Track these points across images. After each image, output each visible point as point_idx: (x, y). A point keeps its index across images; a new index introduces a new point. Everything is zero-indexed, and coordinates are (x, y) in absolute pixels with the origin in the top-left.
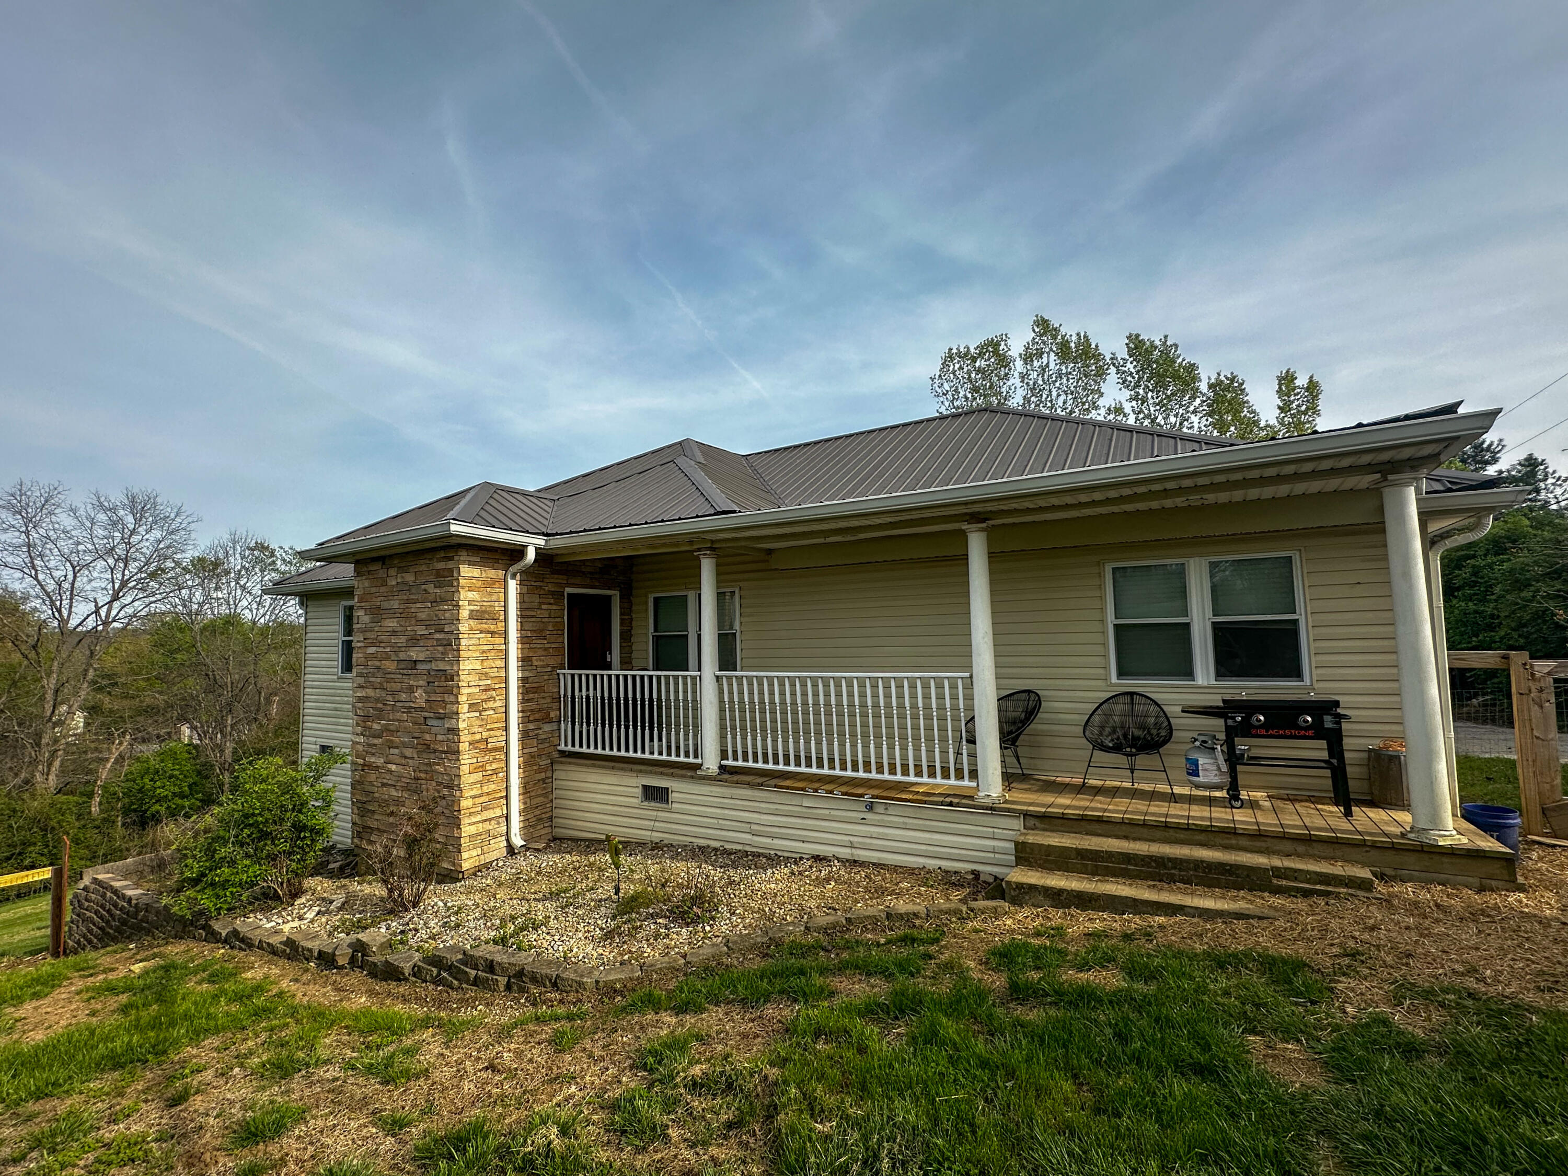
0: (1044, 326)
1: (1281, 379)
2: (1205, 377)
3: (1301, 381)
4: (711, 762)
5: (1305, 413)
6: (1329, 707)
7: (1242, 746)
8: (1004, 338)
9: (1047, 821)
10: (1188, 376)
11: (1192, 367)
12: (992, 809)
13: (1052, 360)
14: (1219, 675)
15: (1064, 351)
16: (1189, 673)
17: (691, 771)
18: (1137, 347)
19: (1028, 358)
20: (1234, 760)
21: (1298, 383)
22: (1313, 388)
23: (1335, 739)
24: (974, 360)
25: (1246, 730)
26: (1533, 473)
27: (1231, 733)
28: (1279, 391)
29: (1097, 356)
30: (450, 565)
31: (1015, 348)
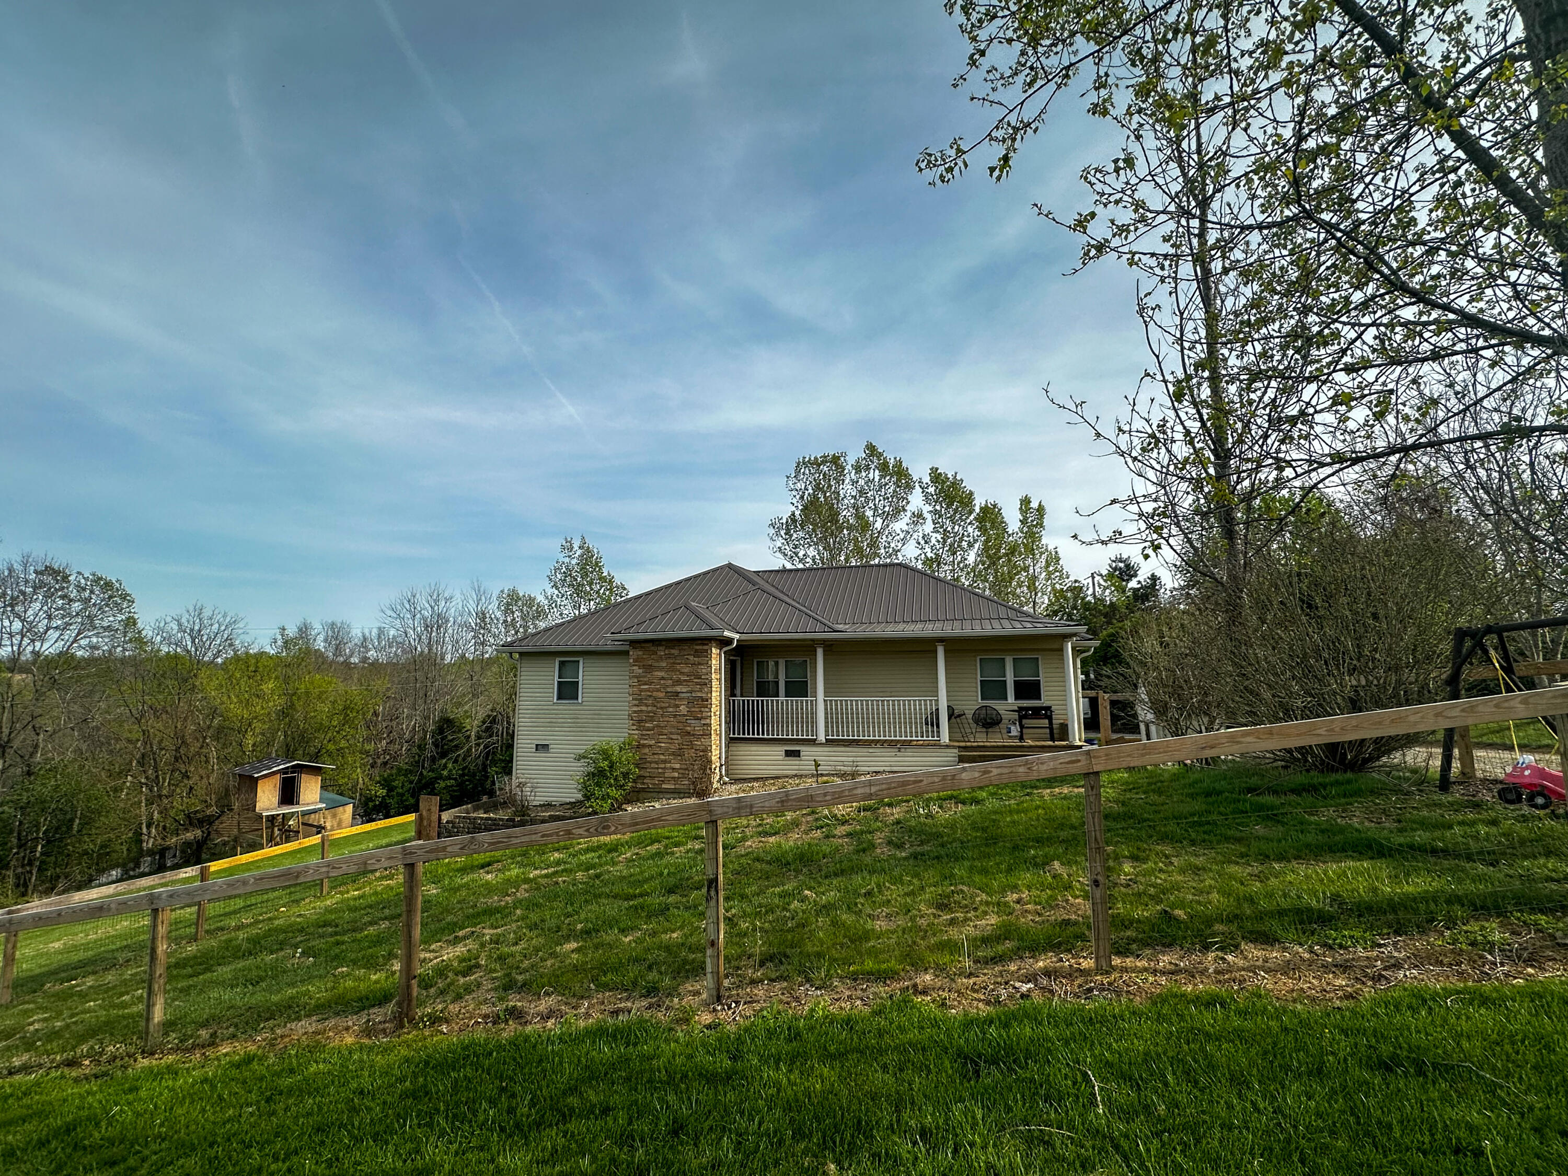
0: (871, 450)
1: (1022, 501)
2: (979, 502)
3: (1034, 505)
4: (822, 738)
5: (1036, 526)
6: (1048, 708)
7: (1024, 721)
8: (844, 454)
9: (965, 748)
10: (967, 500)
11: (971, 493)
12: (947, 746)
13: (875, 475)
14: (1016, 699)
15: (883, 467)
16: (1006, 699)
17: (813, 742)
18: (936, 476)
19: (858, 468)
20: (1022, 727)
21: (1032, 505)
22: (1041, 510)
23: (1050, 718)
24: (819, 465)
25: (1026, 717)
26: (1154, 585)
27: (1021, 718)
28: (1021, 509)
29: (907, 476)
30: (705, 647)
31: (851, 460)
